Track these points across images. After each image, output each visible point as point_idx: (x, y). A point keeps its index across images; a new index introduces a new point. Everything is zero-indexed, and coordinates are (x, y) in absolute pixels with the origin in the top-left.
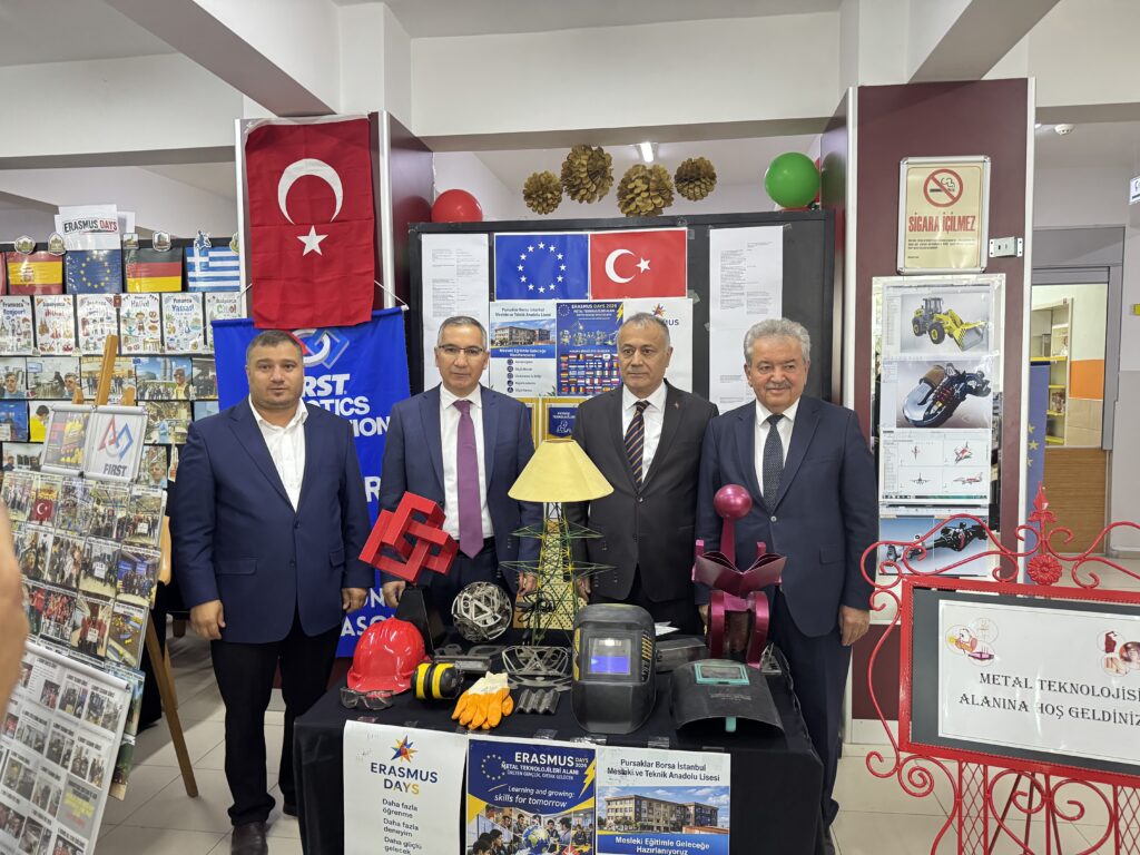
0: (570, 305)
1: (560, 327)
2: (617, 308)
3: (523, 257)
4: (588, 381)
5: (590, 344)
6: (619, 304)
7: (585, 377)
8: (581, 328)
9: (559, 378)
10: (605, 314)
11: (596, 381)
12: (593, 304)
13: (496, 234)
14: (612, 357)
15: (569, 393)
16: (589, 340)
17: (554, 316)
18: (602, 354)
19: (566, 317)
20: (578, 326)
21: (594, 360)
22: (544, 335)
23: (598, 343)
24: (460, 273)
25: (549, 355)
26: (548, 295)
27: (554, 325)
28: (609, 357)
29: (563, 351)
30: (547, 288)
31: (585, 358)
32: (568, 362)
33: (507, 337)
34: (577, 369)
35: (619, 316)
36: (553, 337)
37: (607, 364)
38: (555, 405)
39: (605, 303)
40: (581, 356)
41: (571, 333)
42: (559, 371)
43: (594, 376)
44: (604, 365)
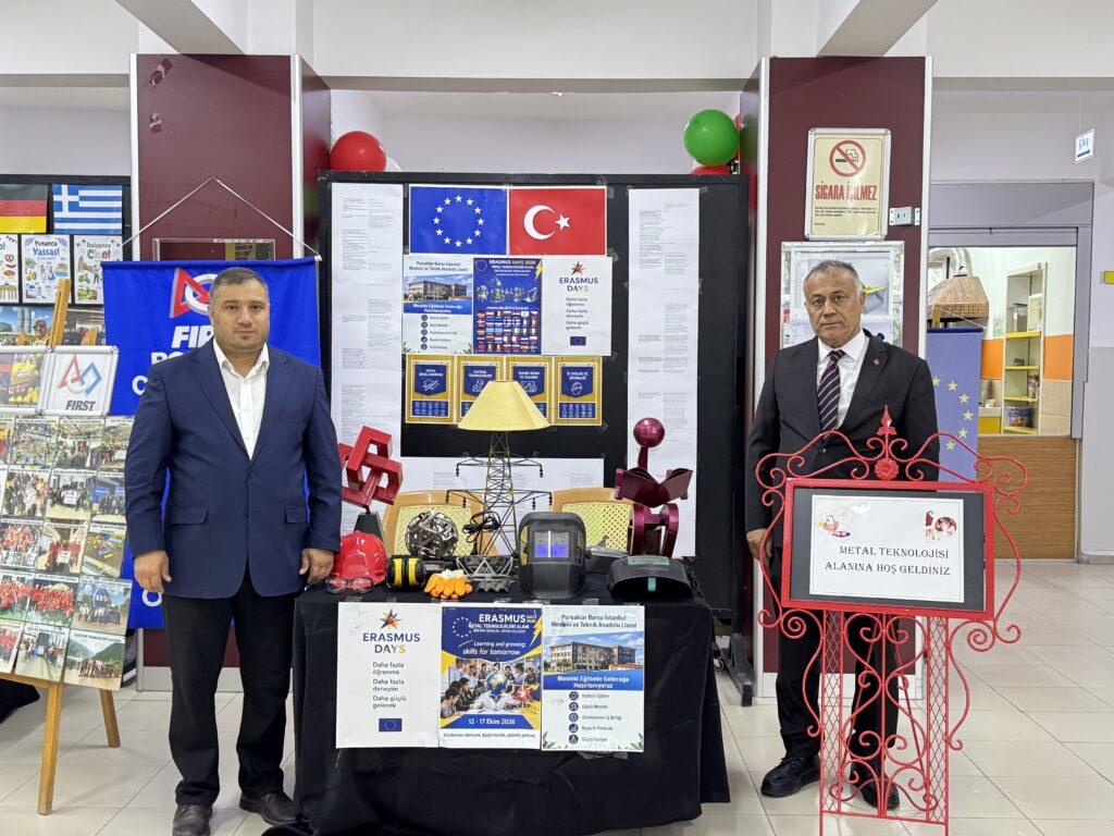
0: (487, 260)
1: (476, 284)
2: (535, 266)
3: (440, 210)
4: (506, 339)
5: (509, 301)
6: (538, 261)
7: (503, 335)
8: (499, 284)
9: (476, 335)
10: (524, 272)
11: (514, 339)
12: (512, 259)
13: (411, 185)
14: (530, 314)
15: (486, 351)
16: (507, 296)
17: (471, 271)
18: (520, 311)
19: (483, 272)
20: (495, 282)
21: (512, 317)
22: (460, 291)
23: (516, 300)
24: (373, 225)
25: (465, 311)
26: (465, 250)
27: (471, 281)
28: (527, 314)
29: (480, 307)
30: (464, 243)
31: (503, 316)
32: (485, 319)
33: (421, 291)
34: (494, 327)
35: (538, 273)
36: (470, 292)
37: (525, 322)
38: (471, 363)
39: (524, 260)
40: (499, 313)
41: (489, 289)
42: (476, 327)
43: (512, 334)
44: (522, 322)
